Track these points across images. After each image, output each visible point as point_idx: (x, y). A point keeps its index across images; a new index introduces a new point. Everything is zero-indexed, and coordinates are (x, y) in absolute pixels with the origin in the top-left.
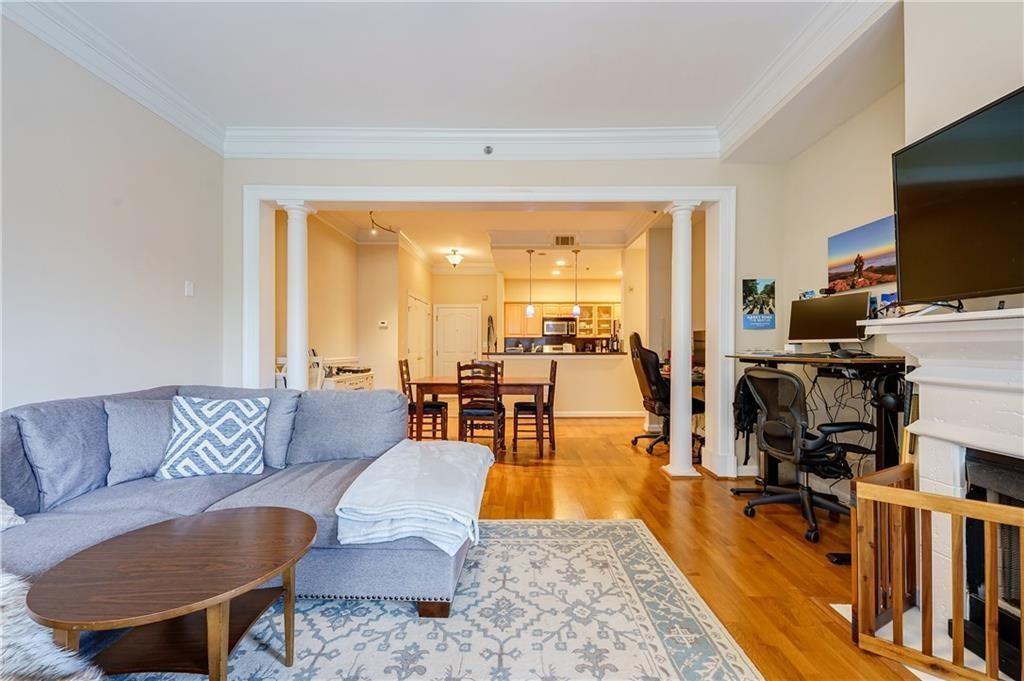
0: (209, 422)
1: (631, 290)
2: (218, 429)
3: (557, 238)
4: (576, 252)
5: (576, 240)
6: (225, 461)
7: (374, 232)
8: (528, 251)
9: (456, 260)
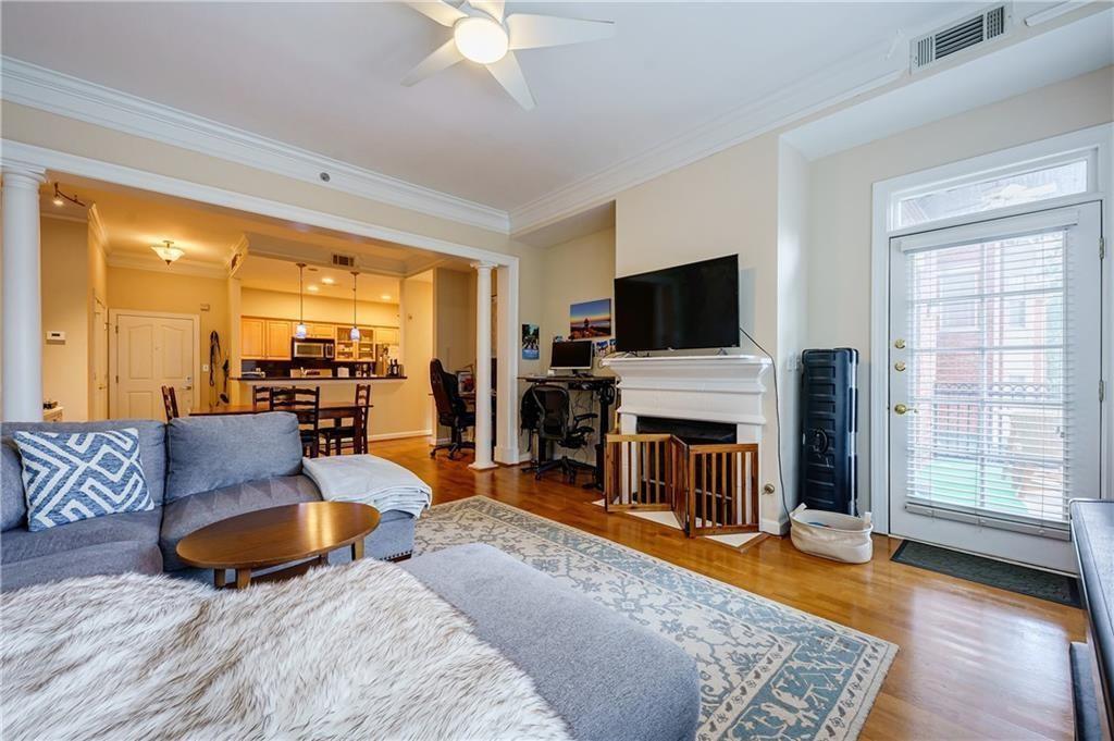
0: (84, 458)
1: (411, 318)
2: (99, 464)
3: (335, 257)
4: (355, 274)
5: (356, 262)
6: (118, 499)
7: (59, 202)
8: (299, 265)
9: (174, 255)
